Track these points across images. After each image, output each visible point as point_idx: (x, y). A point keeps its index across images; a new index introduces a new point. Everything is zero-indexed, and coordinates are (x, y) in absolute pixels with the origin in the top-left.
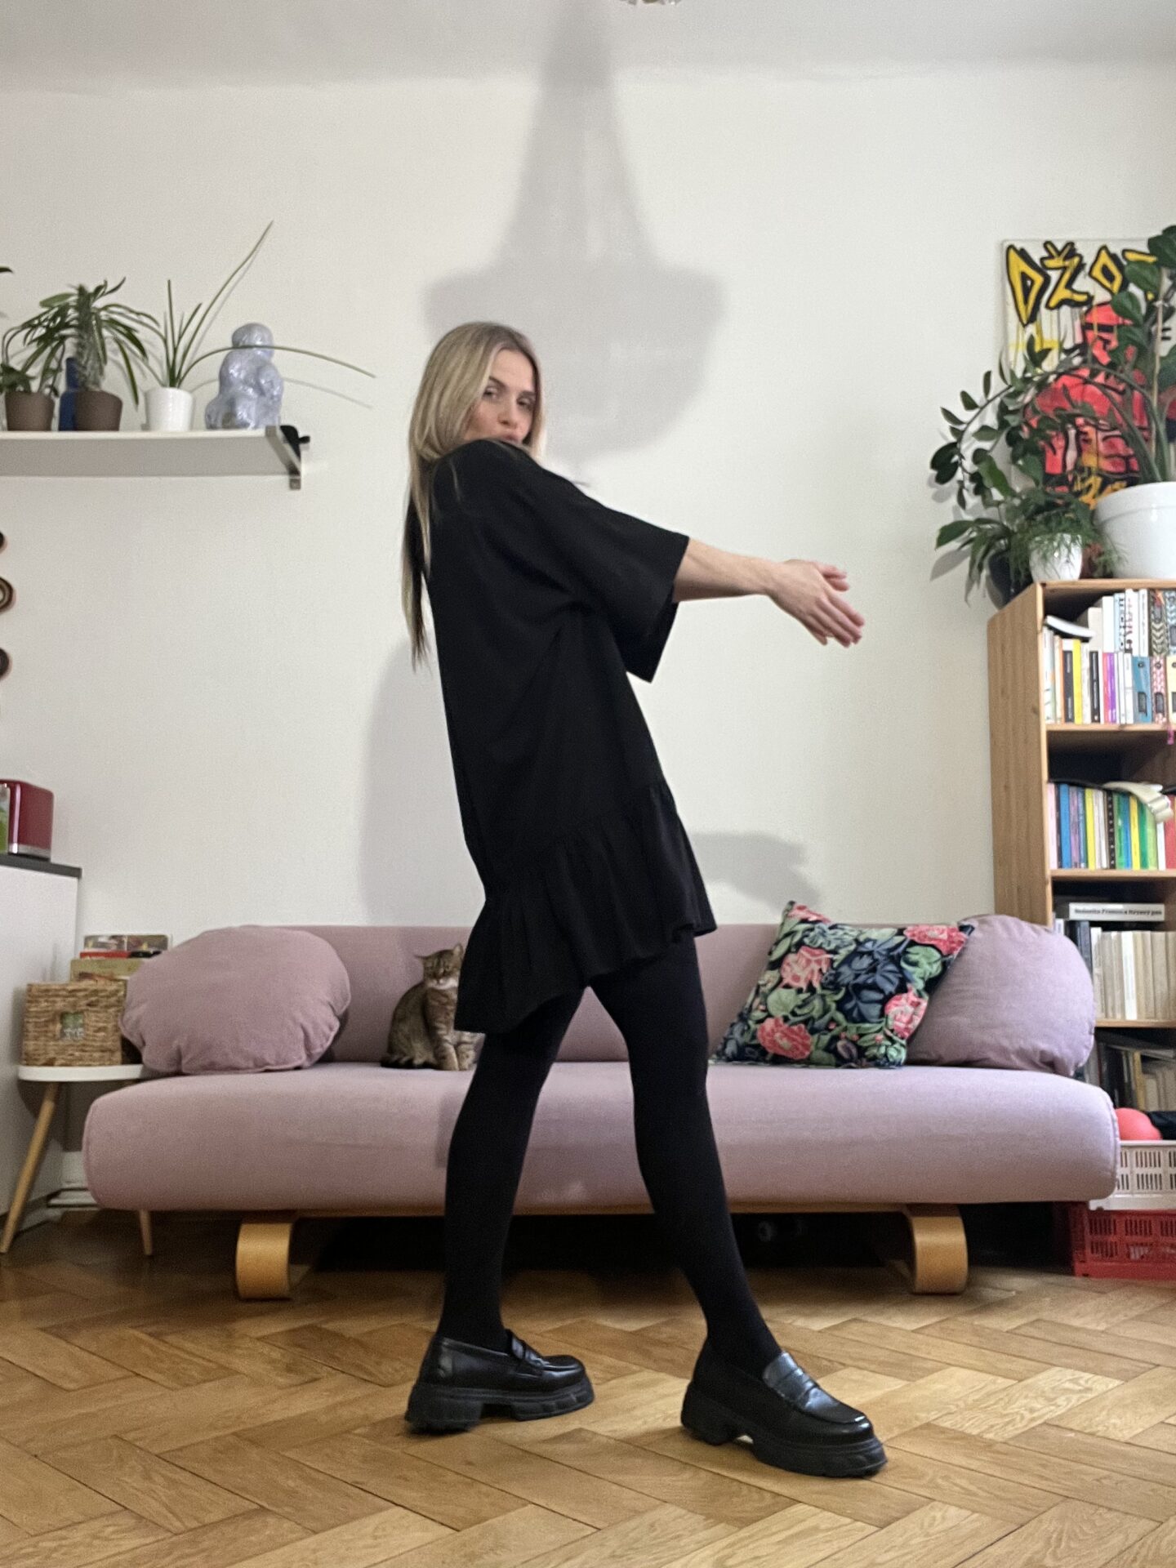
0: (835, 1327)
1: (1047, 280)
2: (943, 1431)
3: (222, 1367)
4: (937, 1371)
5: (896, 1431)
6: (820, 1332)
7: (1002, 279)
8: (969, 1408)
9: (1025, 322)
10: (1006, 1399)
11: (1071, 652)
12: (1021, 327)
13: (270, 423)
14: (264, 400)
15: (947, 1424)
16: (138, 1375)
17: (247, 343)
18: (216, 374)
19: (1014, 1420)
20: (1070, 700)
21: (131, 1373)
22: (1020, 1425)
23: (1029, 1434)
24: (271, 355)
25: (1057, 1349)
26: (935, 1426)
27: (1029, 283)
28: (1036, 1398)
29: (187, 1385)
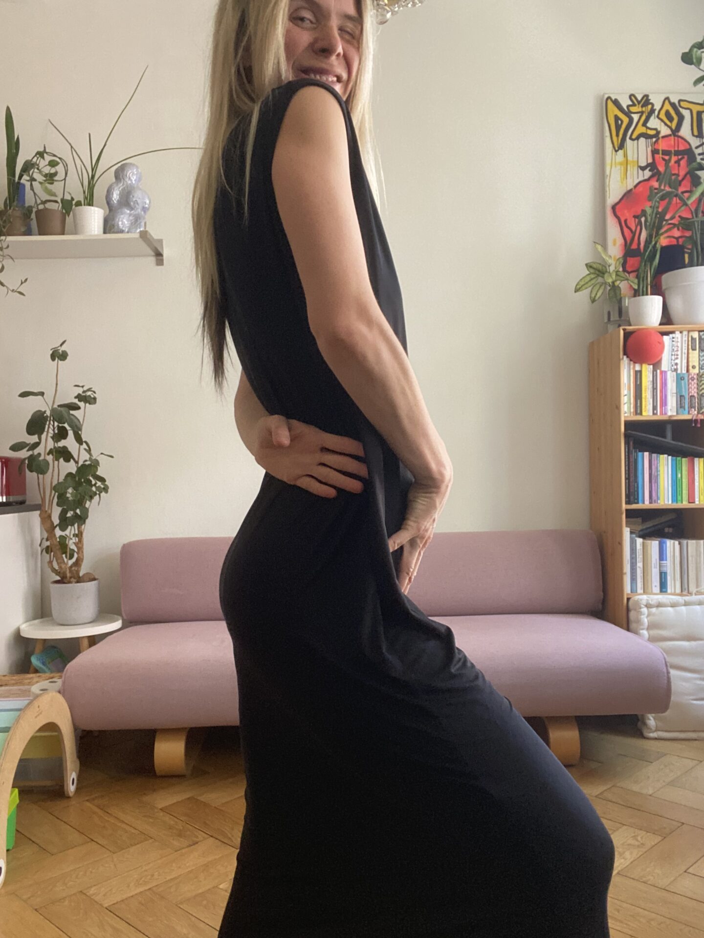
1: (631, 120)
3: (141, 833)
7: (603, 119)
9: (617, 149)
11: (640, 372)
12: (614, 151)
13: (142, 229)
14: (137, 212)
16: (92, 840)
20: (639, 400)
21: (89, 840)
25: (626, 811)
27: (620, 122)
29: (123, 849)
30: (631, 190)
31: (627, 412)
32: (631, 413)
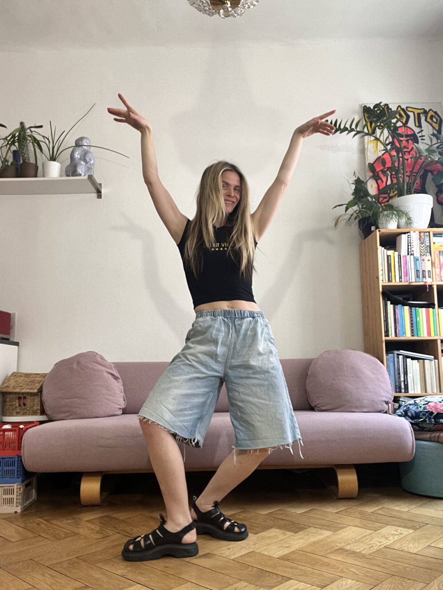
0: (306, 512)
2: (346, 551)
3: (72, 532)
4: (345, 528)
5: (329, 551)
6: (300, 514)
7: (362, 118)
8: (355, 542)
10: (370, 538)
11: (390, 256)
13: (90, 174)
14: (88, 165)
15: (348, 548)
16: (40, 536)
17: (80, 144)
18: (69, 157)
19: (373, 546)
20: (390, 273)
21: (37, 535)
22: (375, 548)
23: (379, 551)
24: (90, 149)
25: (390, 519)
26: (344, 549)
28: (381, 537)
29: (60, 539)
30: (380, 157)
31: (383, 281)
32: (385, 281)
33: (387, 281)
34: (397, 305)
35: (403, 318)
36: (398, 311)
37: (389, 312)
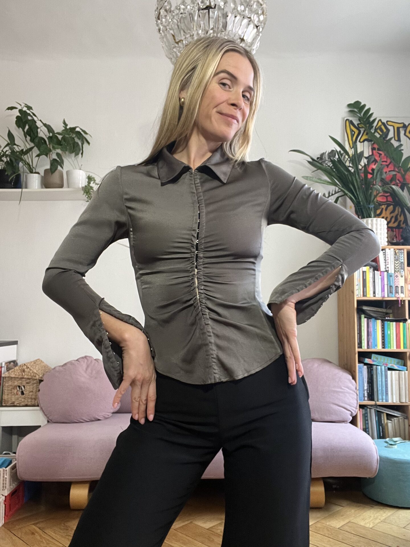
1: (360, 132)
7: (344, 131)
9: (352, 147)
11: (365, 272)
12: (350, 148)
20: (365, 288)
25: (356, 538)
27: (353, 133)
31: (358, 295)
32: (360, 295)
33: (362, 296)
34: (370, 318)
35: (376, 331)
36: (371, 324)
37: (362, 325)
